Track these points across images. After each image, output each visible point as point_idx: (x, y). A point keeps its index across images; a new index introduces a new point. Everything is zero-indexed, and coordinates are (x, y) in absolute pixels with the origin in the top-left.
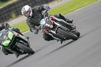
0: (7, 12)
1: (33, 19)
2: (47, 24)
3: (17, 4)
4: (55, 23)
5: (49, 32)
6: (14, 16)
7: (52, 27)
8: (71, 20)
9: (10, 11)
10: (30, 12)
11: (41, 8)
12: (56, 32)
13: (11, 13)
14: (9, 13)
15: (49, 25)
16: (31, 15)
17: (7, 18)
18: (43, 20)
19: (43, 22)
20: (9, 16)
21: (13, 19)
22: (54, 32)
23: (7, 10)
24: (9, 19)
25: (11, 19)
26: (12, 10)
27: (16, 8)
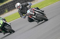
0: (3, 9)
1: (22, 10)
2: (31, 13)
3: (9, 4)
4: (35, 12)
5: (32, 17)
6: (7, 11)
7: (34, 14)
8: (43, 10)
9: (4, 8)
10: (20, 6)
11: (26, 4)
12: (36, 17)
13: (5, 9)
14: (4, 9)
15: (32, 13)
16: (21, 8)
17: (3, 12)
18: (28, 10)
19: (28, 12)
20: (4, 11)
21: (6, 13)
22: (35, 17)
23: (3, 7)
24: (4, 13)
25: (5, 13)
26: (6, 7)
27: (8, 7)
